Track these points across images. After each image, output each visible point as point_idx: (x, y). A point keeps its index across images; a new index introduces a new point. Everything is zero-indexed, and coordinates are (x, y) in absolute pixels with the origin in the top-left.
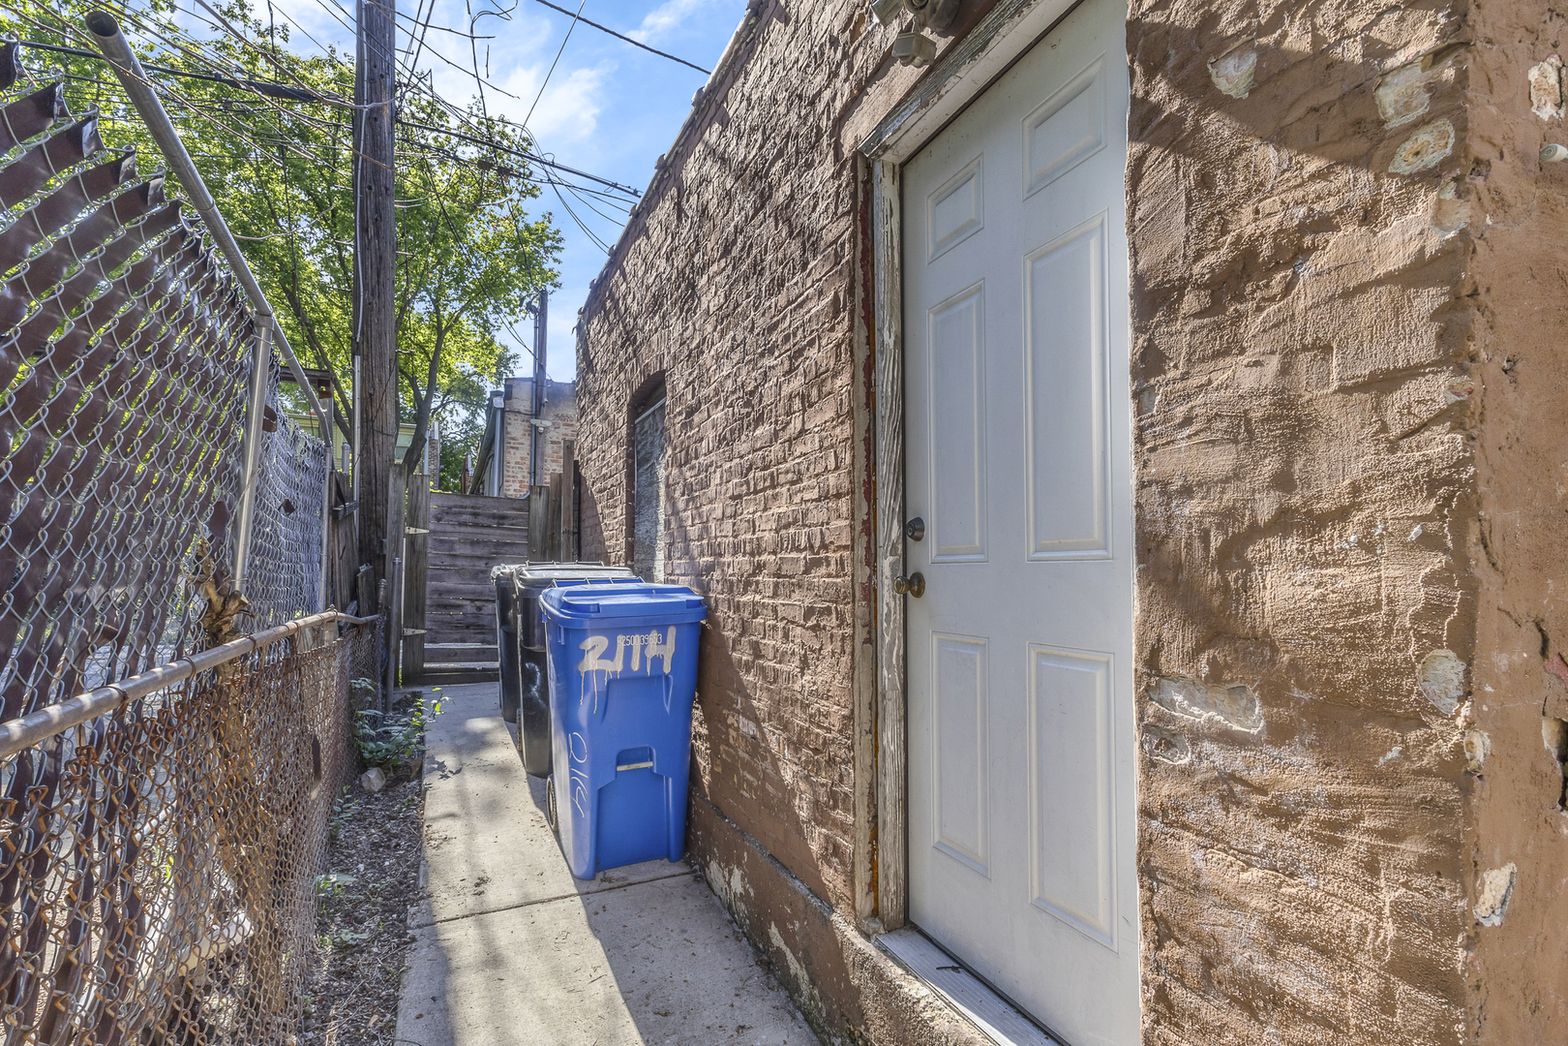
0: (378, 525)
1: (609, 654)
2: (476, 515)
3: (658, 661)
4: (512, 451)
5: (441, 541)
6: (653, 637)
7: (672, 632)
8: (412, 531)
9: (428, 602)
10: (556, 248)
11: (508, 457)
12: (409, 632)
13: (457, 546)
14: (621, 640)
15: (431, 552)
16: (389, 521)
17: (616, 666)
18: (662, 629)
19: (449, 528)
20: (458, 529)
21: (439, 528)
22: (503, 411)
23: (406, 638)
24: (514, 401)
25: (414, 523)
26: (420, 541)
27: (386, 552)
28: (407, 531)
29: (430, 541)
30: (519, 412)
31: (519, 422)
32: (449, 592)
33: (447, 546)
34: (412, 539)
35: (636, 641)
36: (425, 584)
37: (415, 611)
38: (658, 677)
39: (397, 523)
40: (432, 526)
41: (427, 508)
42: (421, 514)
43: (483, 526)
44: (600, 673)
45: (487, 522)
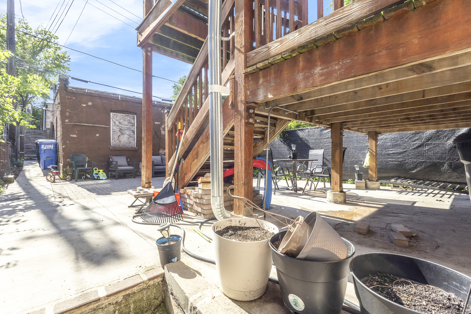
0: (13, 134)
1: (45, 147)
2: (35, 133)
3: (51, 148)
4: (48, 119)
5: (27, 137)
6: (50, 145)
7: (53, 145)
8: (21, 135)
9: (25, 148)
10: (68, 61)
11: (47, 120)
12: (21, 152)
13: (31, 138)
14: (46, 146)
15: (25, 139)
16: (16, 133)
17: (46, 148)
18: (51, 145)
19: (29, 135)
20: (31, 135)
21: (27, 135)
22: (45, 110)
23: (20, 154)
24: (48, 108)
25: (21, 133)
26: (23, 137)
27: (16, 139)
28: (20, 135)
29: (25, 137)
30: (50, 111)
31: (50, 113)
32: (29, 146)
33: (28, 138)
34: (21, 137)
35: (48, 146)
36: (24, 145)
37: (22, 149)
38: (51, 149)
39: (18, 134)
40: (25, 135)
41: (24, 132)
42: (23, 132)
43: (37, 135)
44: (43, 149)
45: (38, 134)
